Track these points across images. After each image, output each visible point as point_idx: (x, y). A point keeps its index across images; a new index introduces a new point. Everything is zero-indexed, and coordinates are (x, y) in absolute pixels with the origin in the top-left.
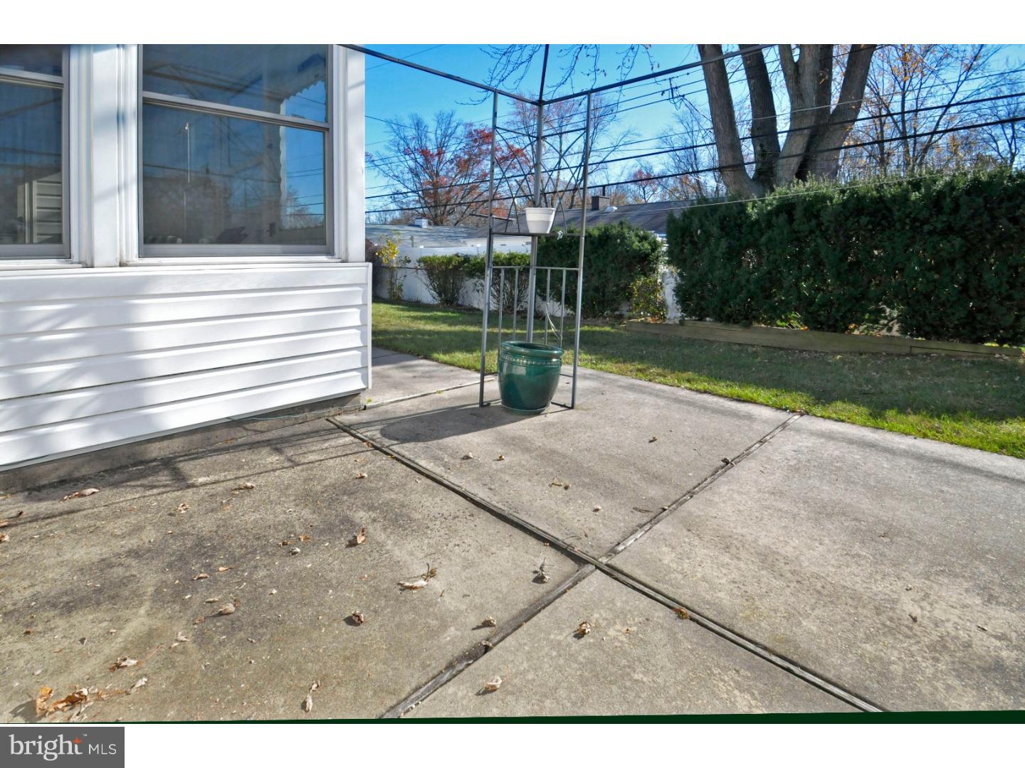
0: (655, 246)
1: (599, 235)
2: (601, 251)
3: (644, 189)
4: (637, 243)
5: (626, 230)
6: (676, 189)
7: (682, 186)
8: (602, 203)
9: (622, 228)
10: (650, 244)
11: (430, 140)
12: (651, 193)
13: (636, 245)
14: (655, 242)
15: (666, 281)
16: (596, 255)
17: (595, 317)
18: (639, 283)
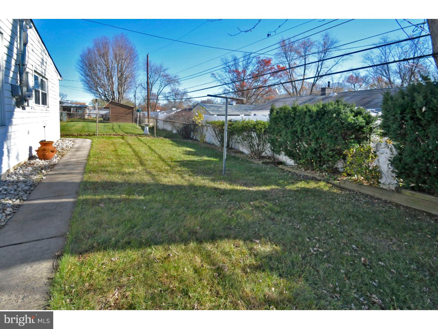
0: (369, 120)
1: (318, 111)
2: (318, 123)
3: (354, 85)
4: (352, 117)
5: (341, 107)
6: (375, 85)
7: (379, 82)
8: (327, 92)
9: (338, 105)
10: (364, 118)
11: (240, 66)
12: (359, 87)
13: (351, 118)
14: (369, 117)
15: (381, 150)
16: (314, 125)
17: (313, 170)
18: (353, 150)
